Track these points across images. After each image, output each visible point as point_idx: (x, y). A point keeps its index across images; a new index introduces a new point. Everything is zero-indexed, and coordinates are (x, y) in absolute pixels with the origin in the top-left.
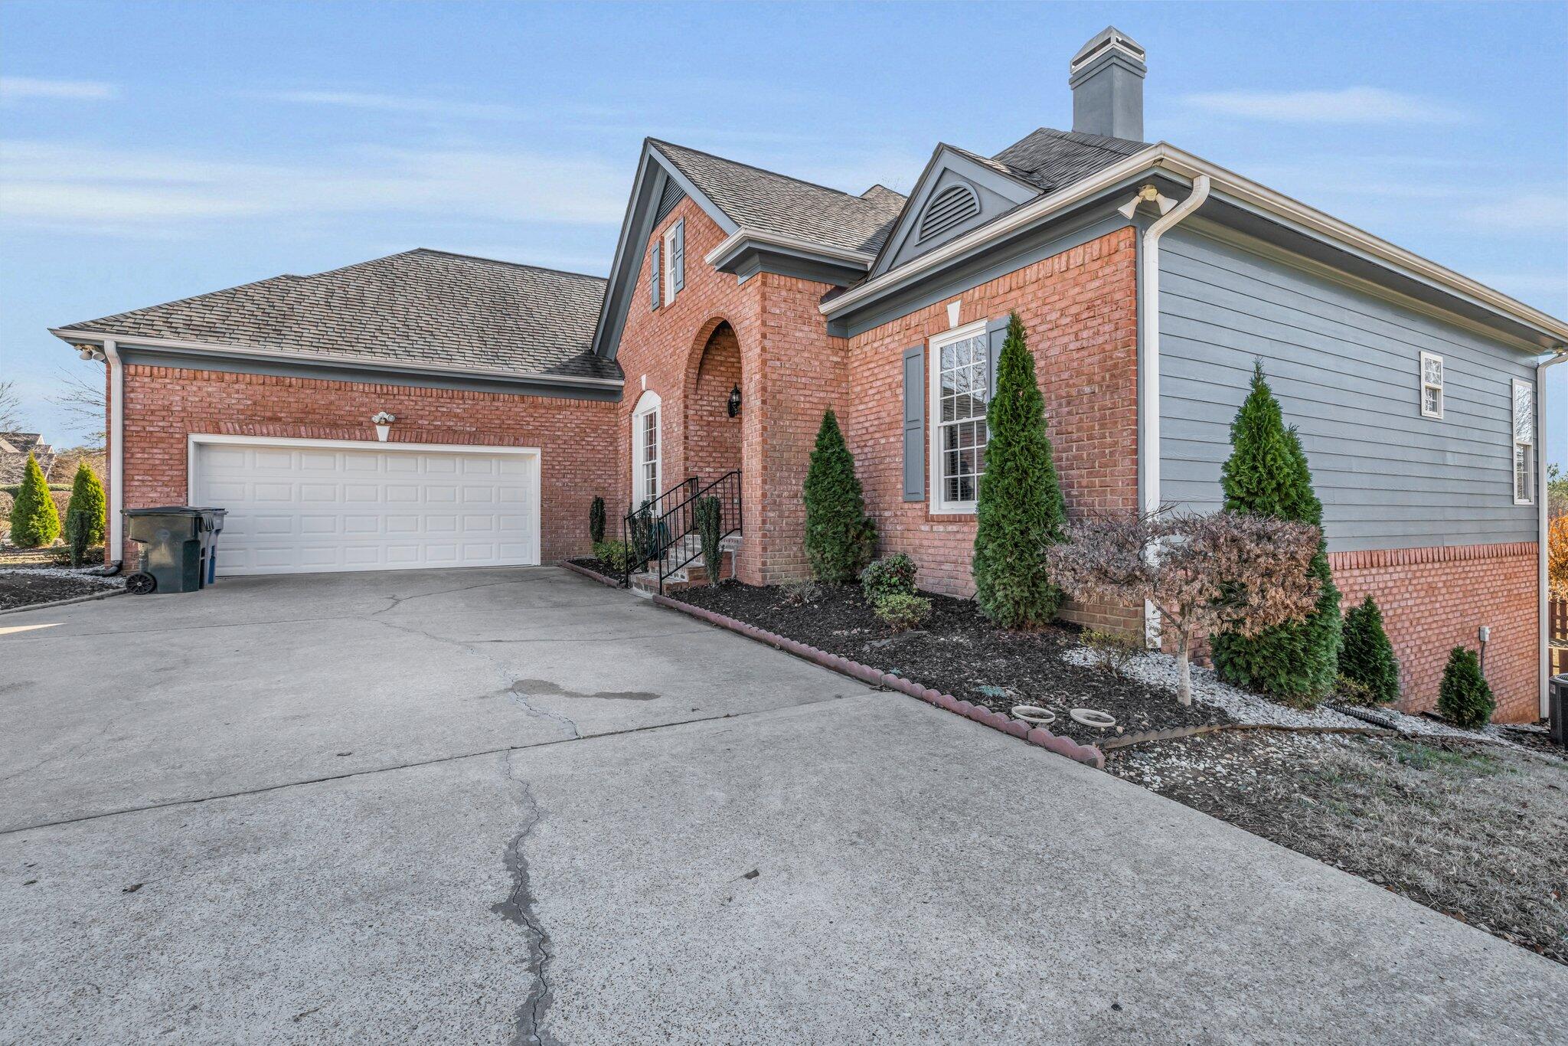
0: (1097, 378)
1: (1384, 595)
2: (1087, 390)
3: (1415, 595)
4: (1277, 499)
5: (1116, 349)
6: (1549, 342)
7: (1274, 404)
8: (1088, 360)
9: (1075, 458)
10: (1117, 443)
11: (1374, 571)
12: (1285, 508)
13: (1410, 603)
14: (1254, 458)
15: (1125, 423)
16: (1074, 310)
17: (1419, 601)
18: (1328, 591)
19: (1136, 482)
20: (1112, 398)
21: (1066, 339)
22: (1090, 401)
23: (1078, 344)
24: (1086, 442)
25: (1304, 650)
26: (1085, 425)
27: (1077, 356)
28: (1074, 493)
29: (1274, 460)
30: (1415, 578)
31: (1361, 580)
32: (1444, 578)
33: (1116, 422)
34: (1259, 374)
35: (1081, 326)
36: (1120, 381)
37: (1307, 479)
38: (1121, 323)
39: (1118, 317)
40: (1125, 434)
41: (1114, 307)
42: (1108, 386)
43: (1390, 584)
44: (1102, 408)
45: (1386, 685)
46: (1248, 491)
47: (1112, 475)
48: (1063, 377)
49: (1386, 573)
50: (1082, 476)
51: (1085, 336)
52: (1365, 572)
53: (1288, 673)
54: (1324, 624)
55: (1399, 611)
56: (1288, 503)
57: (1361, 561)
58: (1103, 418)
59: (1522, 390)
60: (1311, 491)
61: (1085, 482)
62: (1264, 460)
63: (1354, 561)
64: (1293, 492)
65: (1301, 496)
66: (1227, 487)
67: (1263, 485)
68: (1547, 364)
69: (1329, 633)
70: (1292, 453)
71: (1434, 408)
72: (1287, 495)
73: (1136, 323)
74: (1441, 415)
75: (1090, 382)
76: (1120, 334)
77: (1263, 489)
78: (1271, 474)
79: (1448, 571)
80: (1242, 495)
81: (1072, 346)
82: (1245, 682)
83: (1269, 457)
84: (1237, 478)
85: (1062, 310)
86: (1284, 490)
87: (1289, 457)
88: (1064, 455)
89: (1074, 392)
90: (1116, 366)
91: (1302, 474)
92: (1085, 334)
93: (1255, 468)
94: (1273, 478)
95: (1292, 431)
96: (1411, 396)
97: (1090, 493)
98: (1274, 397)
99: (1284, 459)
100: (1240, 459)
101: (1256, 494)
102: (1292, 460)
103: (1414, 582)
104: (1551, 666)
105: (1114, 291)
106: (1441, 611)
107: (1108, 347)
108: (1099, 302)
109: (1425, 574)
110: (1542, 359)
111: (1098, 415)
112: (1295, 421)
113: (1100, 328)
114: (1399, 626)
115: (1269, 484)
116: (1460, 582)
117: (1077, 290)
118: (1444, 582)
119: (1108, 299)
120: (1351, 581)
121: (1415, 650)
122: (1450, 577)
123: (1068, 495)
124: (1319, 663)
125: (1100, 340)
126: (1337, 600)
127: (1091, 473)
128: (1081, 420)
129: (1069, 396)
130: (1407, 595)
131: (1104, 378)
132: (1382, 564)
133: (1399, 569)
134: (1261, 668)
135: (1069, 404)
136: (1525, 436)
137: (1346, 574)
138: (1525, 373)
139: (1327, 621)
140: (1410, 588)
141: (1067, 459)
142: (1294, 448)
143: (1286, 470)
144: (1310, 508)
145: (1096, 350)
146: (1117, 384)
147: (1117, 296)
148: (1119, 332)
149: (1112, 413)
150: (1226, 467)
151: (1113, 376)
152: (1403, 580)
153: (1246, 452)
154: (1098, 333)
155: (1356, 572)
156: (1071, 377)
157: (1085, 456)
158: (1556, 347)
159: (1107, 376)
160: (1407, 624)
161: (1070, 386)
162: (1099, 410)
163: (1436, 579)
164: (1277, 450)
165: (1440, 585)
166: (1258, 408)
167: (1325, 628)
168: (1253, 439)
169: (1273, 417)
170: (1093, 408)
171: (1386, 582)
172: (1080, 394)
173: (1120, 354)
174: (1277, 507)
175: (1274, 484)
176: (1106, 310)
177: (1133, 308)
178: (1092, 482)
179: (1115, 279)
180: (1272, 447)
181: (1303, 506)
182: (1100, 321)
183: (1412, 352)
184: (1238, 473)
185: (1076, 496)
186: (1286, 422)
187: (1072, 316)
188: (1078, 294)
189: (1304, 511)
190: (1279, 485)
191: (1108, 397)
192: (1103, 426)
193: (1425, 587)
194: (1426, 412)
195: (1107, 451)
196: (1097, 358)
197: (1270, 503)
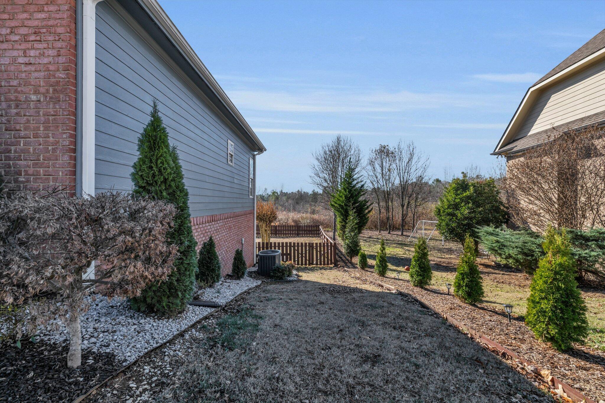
0: (42, 90)
1: (216, 232)
2: (34, 97)
3: (225, 231)
4: (164, 188)
5: (58, 70)
6: (257, 148)
7: (164, 129)
8: (36, 74)
9: (23, 151)
10: (58, 142)
11: (213, 223)
12: (169, 194)
13: (224, 234)
14: (151, 161)
15: (65, 128)
16: (23, 31)
17: (226, 233)
18: (190, 242)
19: (74, 173)
20: (54, 107)
21: (15, 53)
22: (36, 107)
23: (26, 60)
24: (32, 139)
25: (178, 281)
26: (32, 126)
27: (26, 69)
28: (22, 179)
29: (162, 163)
30: (226, 224)
31: (209, 227)
32: (233, 223)
33: (58, 127)
34: (156, 110)
35: (29, 45)
36: (61, 96)
37: (181, 177)
38: (62, 51)
39: (60, 46)
40: (64, 136)
41: (57, 38)
42: (51, 98)
43: (218, 228)
44: (46, 114)
45: (216, 275)
46: (147, 183)
47: (54, 167)
48: (11, 84)
49: (217, 223)
50: (29, 166)
51: (32, 54)
52: (210, 224)
53: (168, 297)
54: (188, 262)
55: (221, 238)
56: (171, 191)
57: (209, 219)
58: (47, 122)
59: (251, 162)
60: (183, 185)
61: (31, 171)
62: (156, 163)
63: (207, 220)
64: (173, 184)
65: (177, 187)
66: (134, 179)
67: (156, 179)
68: (257, 154)
69: (190, 266)
70: (174, 162)
71: (231, 161)
72: (170, 186)
73: (76, 56)
74: (233, 165)
75: (36, 92)
76: (62, 59)
77: (156, 182)
78: (160, 171)
79: (234, 221)
80: (143, 185)
81: (21, 60)
82: (143, 309)
83: (159, 161)
84: (140, 173)
85: (12, 28)
86: (168, 183)
87: (171, 162)
88: (13, 148)
89: (22, 98)
90: (58, 83)
91: (178, 174)
92: (32, 53)
93: (151, 168)
94: (162, 175)
95: (174, 148)
96: (225, 155)
97: (35, 180)
98: (165, 126)
99: (168, 164)
100: (142, 161)
101: (151, 185)
102: (173, 165)
103: (225, 226)
104: (256, 248)
105: (56, 25)
106: (232, 235)
107: (51, 68)
108: (44, 30)
109: (229, 222)
110: (256, 153)
111: (42, 119)
112: (176, 144)
113: (45, 51)
114: (221, 244)
115: (160, 179)
116: (237, 224)
117: (25, 15)
118: (233, 225)
119: (53, 30)
120: (205, 228)
121: (225, 252)
122: (235, 223)
123: (16, 181)
124: (185, 286)
125: (45, 61)
126: (195, 246)
127: (37, 164)
128: (28, 121)
129: (17, 100)
130: (223, 231)
131: (48, 91)
132: (216, 220)
133: (221, 221)
134: (152, 298)
135: (17, 106)
136: (251, 176)
137: (204, 225)
138: (252, 156)
139: (190, 260)
140: (224, 228)
141: (16, 151)
142: (175, 159)
143: (169, 170)
144: (182, 194)
145: (42, 67)
146: (59, 97)
147: (60, 30)
148: (60, 58)
149: (55, 119)
150: (134, 166)
151: (55, 90)
152: (222, 226)
153: (146, 157)
154: (43, 55)
155: (207, 224)
156: (20, 85)
157: (31, 150)
158: (258, 150)
159: (51, 90)
160: (223, 242)
161: (19, 93)
162: (44, 115)
163: (231, 224)
164: (165, 157)
165: (232, 226)
166: (155, 130)
167: (189, 264)
168: (150, 148)
169: (163, 137)
170: (39, 112)
171: (217, 227)
172: (28, 101)
173: (61, 75)
174: (164, 194)
175: (162, 179)
176: (50, 38)
177: (73, 43)
178: (37, 171)
179: (58, 16)
180: (161, 155)
181: (178, 193)
182: (45, 46)
183: (226, 139)
184: (140, 170)
185: (22, 182)
186: (171, 143)
187: (21, 35)
188: (26, 19)
189: (179, 196)
190: (165, 180)
191: (51, 106)
192: (46, 129)
193: (228, 227)
194: (229, 163)
195: (50, 148)
196: (42, 74)
197: (160, 191)
